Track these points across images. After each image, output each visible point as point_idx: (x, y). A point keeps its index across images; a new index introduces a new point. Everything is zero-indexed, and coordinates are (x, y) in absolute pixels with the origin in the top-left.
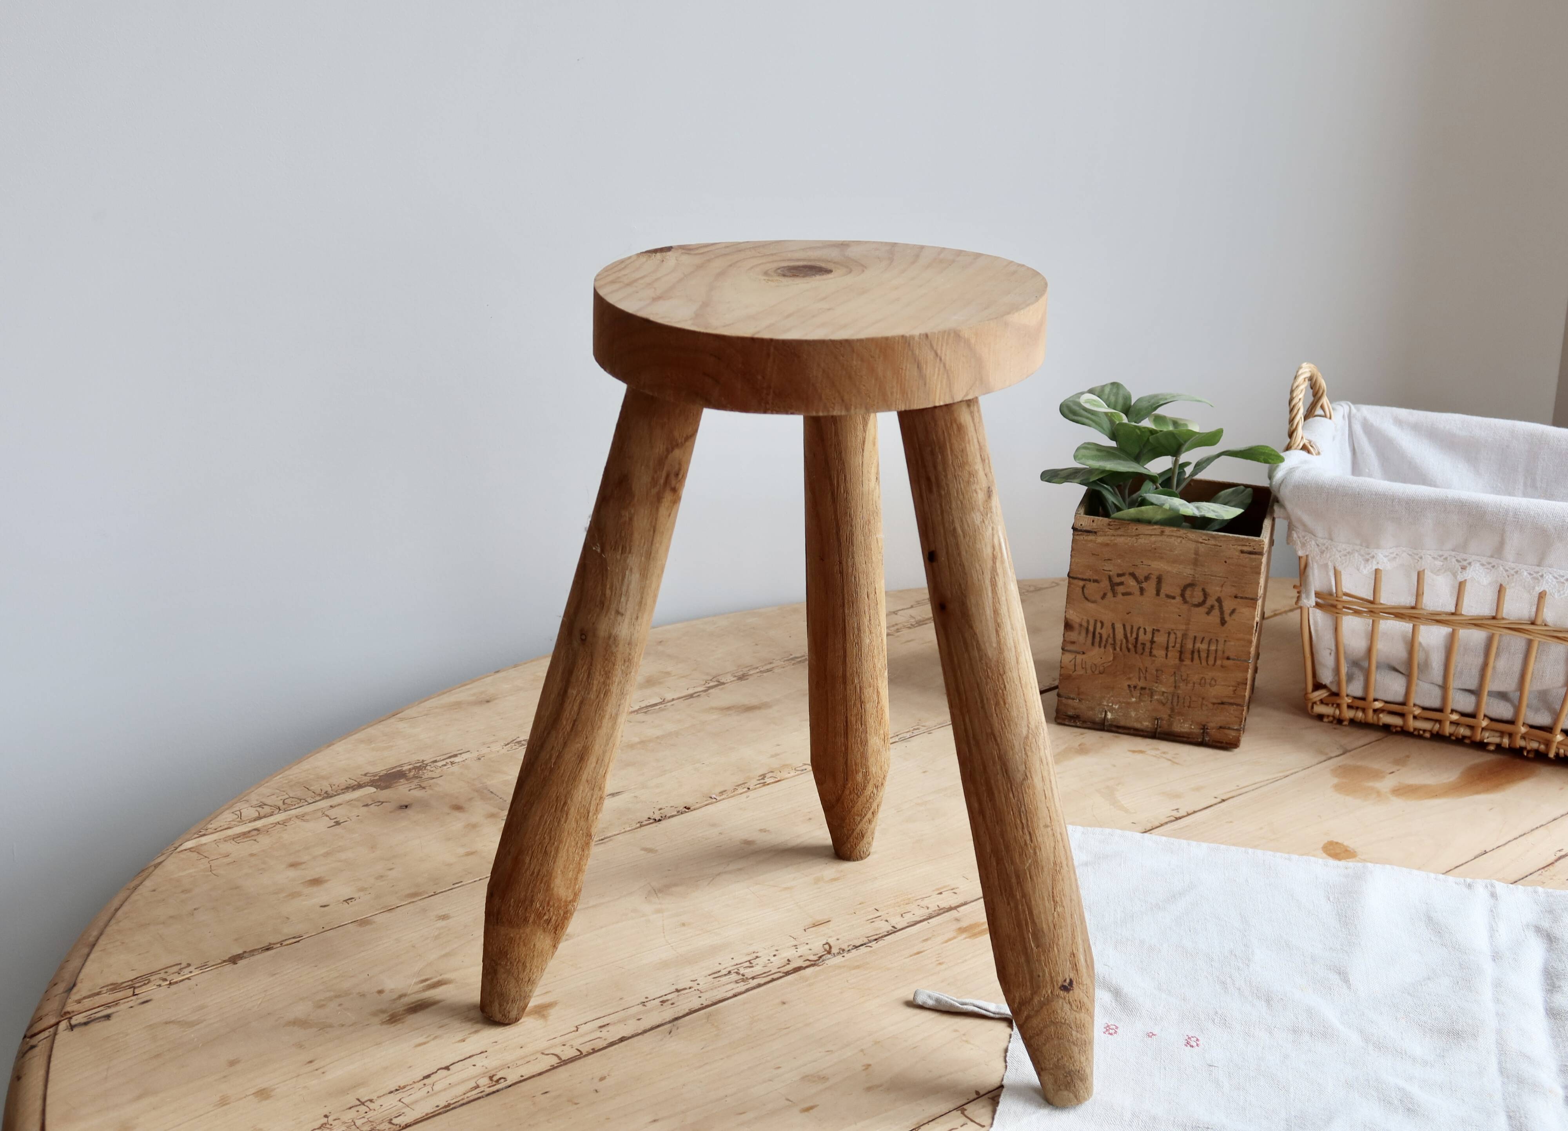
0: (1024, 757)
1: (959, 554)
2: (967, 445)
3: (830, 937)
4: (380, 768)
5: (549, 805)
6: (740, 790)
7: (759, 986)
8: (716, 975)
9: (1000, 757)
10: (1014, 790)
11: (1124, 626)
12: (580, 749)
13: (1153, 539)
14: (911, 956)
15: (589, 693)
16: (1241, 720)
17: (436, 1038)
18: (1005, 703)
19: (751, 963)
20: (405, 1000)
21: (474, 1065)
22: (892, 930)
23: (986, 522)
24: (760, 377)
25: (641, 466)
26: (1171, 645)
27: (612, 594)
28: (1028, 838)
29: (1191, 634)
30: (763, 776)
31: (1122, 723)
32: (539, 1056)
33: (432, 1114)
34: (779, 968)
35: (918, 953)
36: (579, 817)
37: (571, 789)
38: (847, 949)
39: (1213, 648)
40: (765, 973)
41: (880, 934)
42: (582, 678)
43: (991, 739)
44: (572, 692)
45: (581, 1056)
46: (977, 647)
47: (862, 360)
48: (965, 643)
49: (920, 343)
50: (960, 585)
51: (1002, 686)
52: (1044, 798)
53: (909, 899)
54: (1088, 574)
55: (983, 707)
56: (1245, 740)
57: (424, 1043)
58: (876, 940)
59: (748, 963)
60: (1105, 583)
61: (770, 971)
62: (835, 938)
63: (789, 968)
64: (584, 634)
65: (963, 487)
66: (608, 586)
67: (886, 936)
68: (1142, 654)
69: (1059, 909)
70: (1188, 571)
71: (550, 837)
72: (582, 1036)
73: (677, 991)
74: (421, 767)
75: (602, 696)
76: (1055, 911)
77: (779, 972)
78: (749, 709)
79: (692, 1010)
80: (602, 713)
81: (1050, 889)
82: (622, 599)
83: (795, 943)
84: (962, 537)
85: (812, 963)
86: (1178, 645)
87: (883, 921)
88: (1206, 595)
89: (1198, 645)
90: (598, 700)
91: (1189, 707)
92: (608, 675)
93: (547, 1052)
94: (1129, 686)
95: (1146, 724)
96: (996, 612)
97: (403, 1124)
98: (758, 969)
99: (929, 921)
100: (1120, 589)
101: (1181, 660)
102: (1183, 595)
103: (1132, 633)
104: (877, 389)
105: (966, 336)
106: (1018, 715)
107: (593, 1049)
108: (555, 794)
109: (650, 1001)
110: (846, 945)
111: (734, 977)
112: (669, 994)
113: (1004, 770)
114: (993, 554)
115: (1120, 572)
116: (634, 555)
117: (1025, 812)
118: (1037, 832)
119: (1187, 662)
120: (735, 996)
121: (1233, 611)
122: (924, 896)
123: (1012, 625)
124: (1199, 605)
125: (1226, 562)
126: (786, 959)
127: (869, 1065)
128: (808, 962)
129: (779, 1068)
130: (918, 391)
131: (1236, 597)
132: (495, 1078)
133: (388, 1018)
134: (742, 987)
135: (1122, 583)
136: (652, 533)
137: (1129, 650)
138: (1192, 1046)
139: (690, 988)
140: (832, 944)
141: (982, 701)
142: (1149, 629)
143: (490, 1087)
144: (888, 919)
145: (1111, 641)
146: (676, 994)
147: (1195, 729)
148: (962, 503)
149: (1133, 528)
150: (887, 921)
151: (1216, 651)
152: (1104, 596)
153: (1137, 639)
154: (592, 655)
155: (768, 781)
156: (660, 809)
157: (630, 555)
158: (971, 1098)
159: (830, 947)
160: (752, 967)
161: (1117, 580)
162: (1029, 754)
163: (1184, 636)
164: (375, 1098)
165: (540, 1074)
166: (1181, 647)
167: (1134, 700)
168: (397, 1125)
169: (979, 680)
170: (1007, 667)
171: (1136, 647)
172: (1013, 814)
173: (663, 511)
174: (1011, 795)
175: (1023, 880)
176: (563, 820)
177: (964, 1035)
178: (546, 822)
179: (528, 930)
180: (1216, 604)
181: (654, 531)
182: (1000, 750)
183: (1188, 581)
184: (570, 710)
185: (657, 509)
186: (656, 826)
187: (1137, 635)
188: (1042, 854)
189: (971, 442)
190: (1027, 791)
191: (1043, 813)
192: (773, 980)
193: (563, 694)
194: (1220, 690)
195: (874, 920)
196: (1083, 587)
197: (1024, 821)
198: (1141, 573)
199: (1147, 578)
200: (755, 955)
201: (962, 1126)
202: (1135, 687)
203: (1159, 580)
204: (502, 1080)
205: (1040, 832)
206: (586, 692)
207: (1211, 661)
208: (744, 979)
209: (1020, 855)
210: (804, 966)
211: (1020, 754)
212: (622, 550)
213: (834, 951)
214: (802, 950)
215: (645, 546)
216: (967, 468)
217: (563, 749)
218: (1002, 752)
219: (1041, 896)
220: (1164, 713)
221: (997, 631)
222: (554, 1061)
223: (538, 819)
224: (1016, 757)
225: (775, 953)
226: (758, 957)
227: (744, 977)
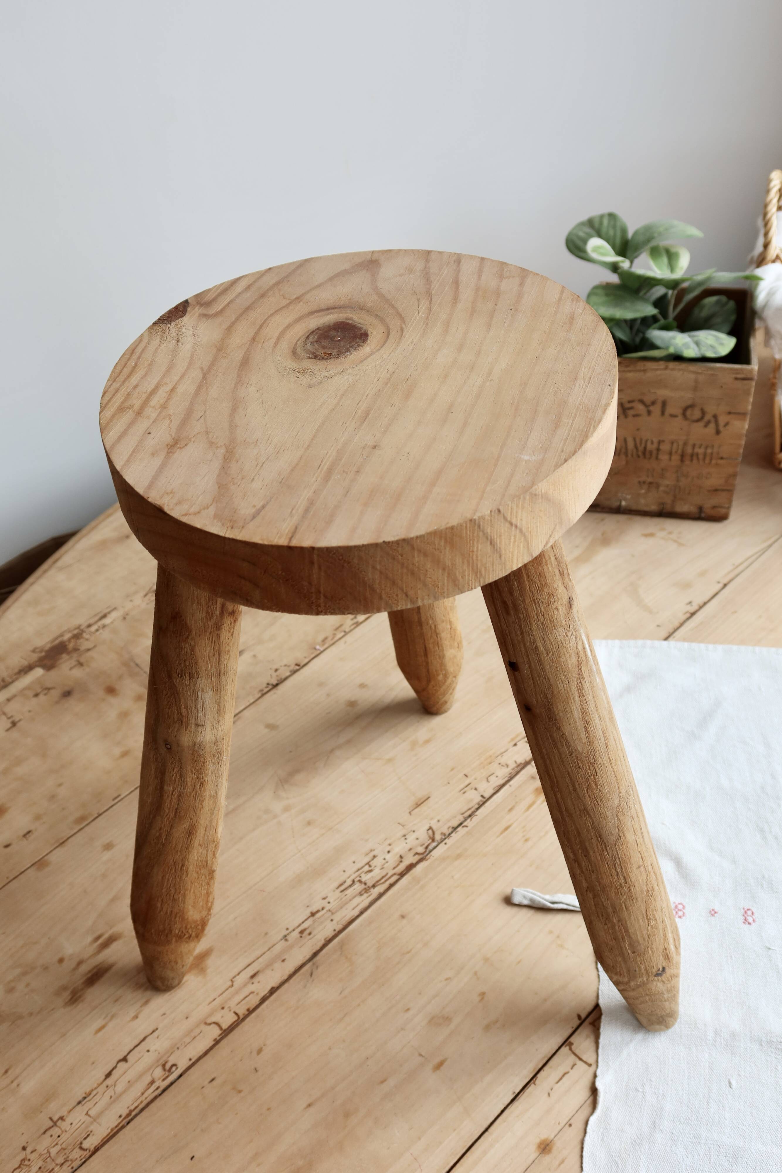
0: (617, 822)
1: (543, 669)
2: (545, 567)
3: (432, 819)
4: (46, 640)
5: (168, 869)
6: (339, 634)
7: (381, 895)
8: (342, 888)
9: (594, 827)
10: (608, 850)
11: (635, 440)
12: (187, 827)
13: (659, 372)
14: (501, 834)
15: (184, 788)
16: (730, 501)
17: (113, 1016)
18: (596, 785)
19: (370, 866)
20: (85, 968)
21: (148, 1051)
22: (481, 801)
23: (569, 634)
24: (305, 583)
25: (192, 604)
26: (674, 451)
27: (188, 712)
28: (623, 881)
29: (691, 442)
31: (634, 507)
32: (204, 1027)
33: (116, 1129)
34: (394, 868)
35: (507, 828)
36: (198, 869)
37: (186, 855)
38: (447, 834)
39: (709, 451)
40: (383, 877)
41: (472, 807)
42: (176, 778)
43: (584, 814)
44: (168, 788)
45: (239, 1021)
46: (566, 745)
47: (425, 555)
48: (554, 740)
49: (491, 521)
50: (545, 695)
51: (594, 772)
52: (636, 846)
53: (491, 756)
55: (575, 790)
56: (733, 514)
57: (103, 1027)
58: (470, 816)
59: (367, 866)
61: (387, 874)
62: (435, 821)
63: (402, 867)
64: (168, 744)
65: (542, 609)
66: (183, 707)
67: (478, 809)
68: (650, 458)
69: (652, 923)
70: (688, 396)
71: (175, 889)
72: (237, 992)
73: (313, 914)
74: (78, 634)
75: (198, 787)
76: (649, 926)
77: (395, 874)
79: (328, 939)
80: (201, 798)
81: (644, 912)
82: (199, 715)
83: (404, 832)
84: (545, 655)
85: (421, 856)
86: (680, 451)
87: (473, 791)
88: (703, 413)
89: (697, 450)
90: (195, 791)
91: (689, 494)
92: (200, 772)
93: (209, 1021)
94: (639, 482)
95: (654, 508)
96: (584, 712)
97: (92, 1148)
98: (377, 874)
99: (511, 783)
100: (631, 412)
101: (682, 461)
102: (684, 414)
103: (641, 444)
104: (446, 578)
105: (543, 491)
106: (609, 791)
107: (248, 1010)
108: (172, 861)
109: (290, 932)
110: (446, 827)
111: (358, 887)
112: (306, 920)
113: (598, 836)
114: (578, 661)
115: (630, 399)
116: (203, 678)
117: (619, 863)
118: (631, 875)
119: (687, 462)
120: (362, 913)
121: (727, 424)
122: (503, 750)
123: (600, 717)
124: (698, 421)
125: (722, 387)
126: (398, 856)
127: (483, 994)
128: (417, 856)
129: (408, 1010)
130: (493, 565)
131: (730, 413)
132: (168, 1067)
133: (69, 997)
134: (365, 900)
135: (632, 408)
136: (217, 656)
137: (639, 456)
138: (749, 924)
139: (323, 909)
140: (434, 828)
141: (574, 786)
142: (655, 441)
143: (164, 1080)
144: (477, 786)
145: (623, 450)
146: (311, 919)
147: (693, 509)
148: (542, 624)
149: (641, 365)
150: (476, 789)
151: (712, 454)
153: (645, 448)
154: (180, 760)
156: (276, 670)
157: (199, 680)
158: (575, 1026)
159: (434, 833)
160: (370, 871)
161: (627, 405)
162: (621, 818)
163: (685, 444)
164: (65, 1113)
165: (206, 1053)
166: (683, 452)
167: (643, 491)
168: (87, 1150)
169: (570, 770)
170: (597, 756)
171: (645, 454)
172: (608, 866)
173: (224, 635)
174: (606, 853)
175: (619, 911)
176: (184, 876)
177: (558, 937)
178: (168, 880)
179: (172, 946)
180: (713, 420)
181: (219, 654)
182: (593, 822)
183: (689, 403)
184: (171, 802)
185: (218, 636)
186: (275, 693)
187: (646, 445)
188: (636, 890)
189: (549, 563)
190: (621, 847)
191: (636, 859)
192: (391, 886)
193: (160, 789)
194: (715, 480)
195: (466, 789)
197: (619, 870)
198: (648, 399)
199: (653, 403)
200: (372, 855)
201: (572, 1068)
202: (644, 482)
203: (664, 404)
204: (174, 1068)
205: (634, 874)
206: (182, 788)
207: (707, 461)
208: (366, 890)
209: (616, 894)
210: (414, 862)
211: (613, 821)
212: (189, 676)
213: (438, 837)
214: (411, 841)
215: (213, 668)
216: (546, 590)
217: (171, 829)
218: (596, 823)
219: (636, 919)
220: (668, 500)
221: (586, 728)
222: (216, 1032)
223: (160, 878)
224: (610, 825)
225: (389, 848)
226: (375, 857)
227: (366, 887)
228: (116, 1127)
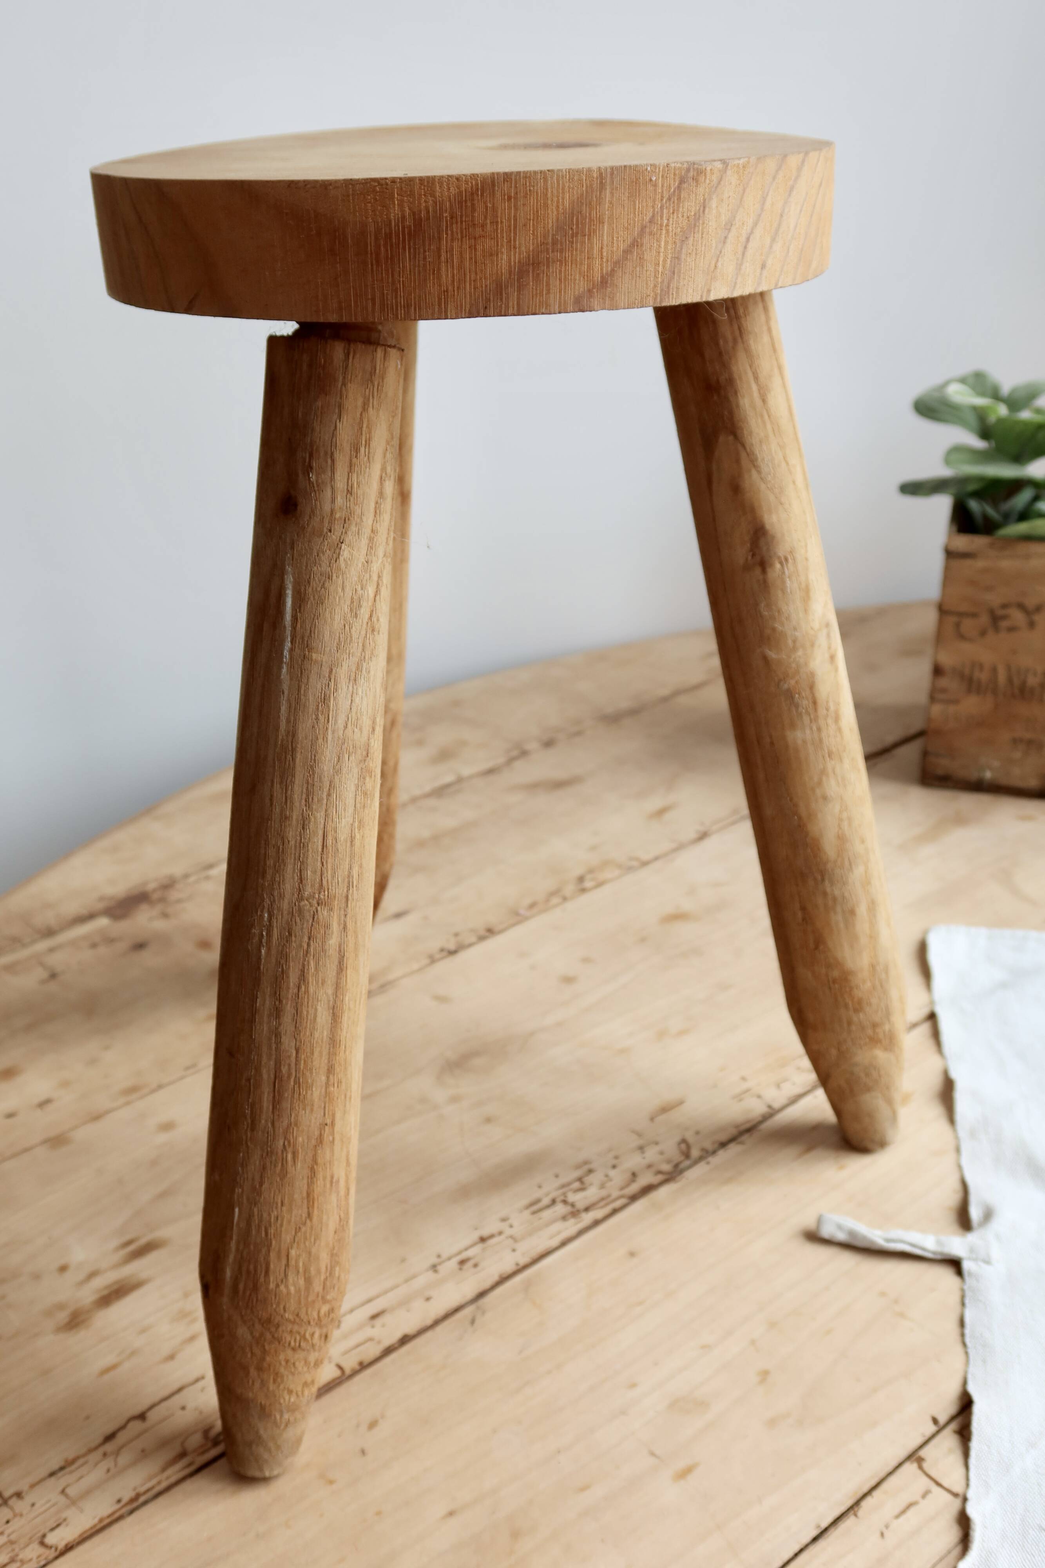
3: (685, 1130)
4: (119, 889)
6: (555, 900)
7: (596, 1223)
8: (535, 1208)
11: (1009, 668)
14: (799, 1156)
17: (133, 1352)
19: (582, 1183)
20: (99, 1280)
21: (184, 1407)
22: (768, 1112)
30: (581, 879)
31: (1004, 781)
33: (109, 1519)
34: (621, 1189)
38: (711, 1150)
40: (602, 1199)
41: (753, 1119)
45: (342, 1378)
53: (784, 1057)
54: (964, 607)
58: (749, 1130)
59: (578, 1183)
60: (984, 619)
61: (609, 1195)
62: (692, 1132)
63: (635, 1188)
67: (761, 1122)
68: (1030, 700)
72: (345, 1337)
73: (483, 1240)
74: (169, 885)
77: (622, 1197)
78: (559, 785)
79: (504, 1276)
83: (640, 1142)
85: (666, 1176)
87: (755, 1098)
94: (1013, 740)
95: (1033, 783)
97: (61, 1546)
98: (593, 1194)
100: (1004, 624)
103: (1017, 676)
107: (360, 1363)
109: (444, 1261)
110: (709, 1141)
111: (561, 1209)
112: (471, 1246)
115: (1005, 603)
120: (564, 1244)
126: (630, 1173)
128: (660, 1175)
129: (634, 1385)
132: (212, 1434)
133: (66, 1322)
134: (570, 1228)
135: (1006, 617)
137: (1014, 696)
139: (500, 1233)
140: (690, 1141)
143: (203, 1453)
144: (761, 1093)
145: (991, 686)
146: (480, 1246)
149: (1023, 548)
150: (759, 1096)
152: (983, 633)
153: (1024, 683)
155: (588, 884)
156: (457, 934)
159: (689, 1147)
160: (582, 1189)
161: (1000, 612)
164: (27, 1487)
167: (1018, 755)
168: (51, 1547)
171: (1024, 692)
177: (896, 1302)
186: (451, 961)
187: (1025, 677)
192: (615, 1211)
195: (742, 1095)
196: (958, 625)
198: (1030, 603)
199: (1038, 609)
200: (586, 1168)
202: (1021, 740)
208: (575, 1213)
210: (655, 1182)
213: (695, 1153)
214: (651, 1154)
225: (615, 1162)
226: (590, 1171)
227: (574, 1210)
228: (109, 1516)
